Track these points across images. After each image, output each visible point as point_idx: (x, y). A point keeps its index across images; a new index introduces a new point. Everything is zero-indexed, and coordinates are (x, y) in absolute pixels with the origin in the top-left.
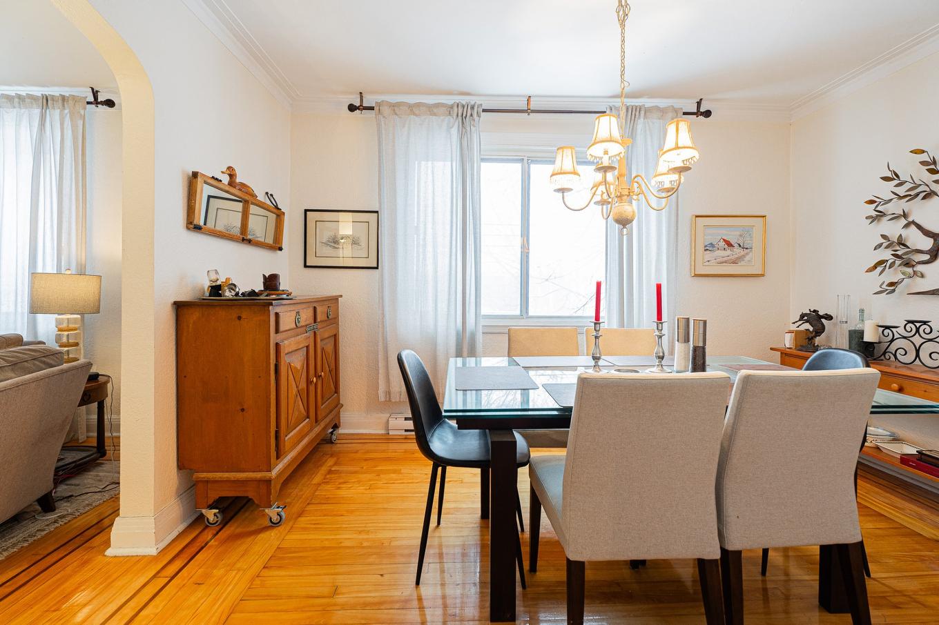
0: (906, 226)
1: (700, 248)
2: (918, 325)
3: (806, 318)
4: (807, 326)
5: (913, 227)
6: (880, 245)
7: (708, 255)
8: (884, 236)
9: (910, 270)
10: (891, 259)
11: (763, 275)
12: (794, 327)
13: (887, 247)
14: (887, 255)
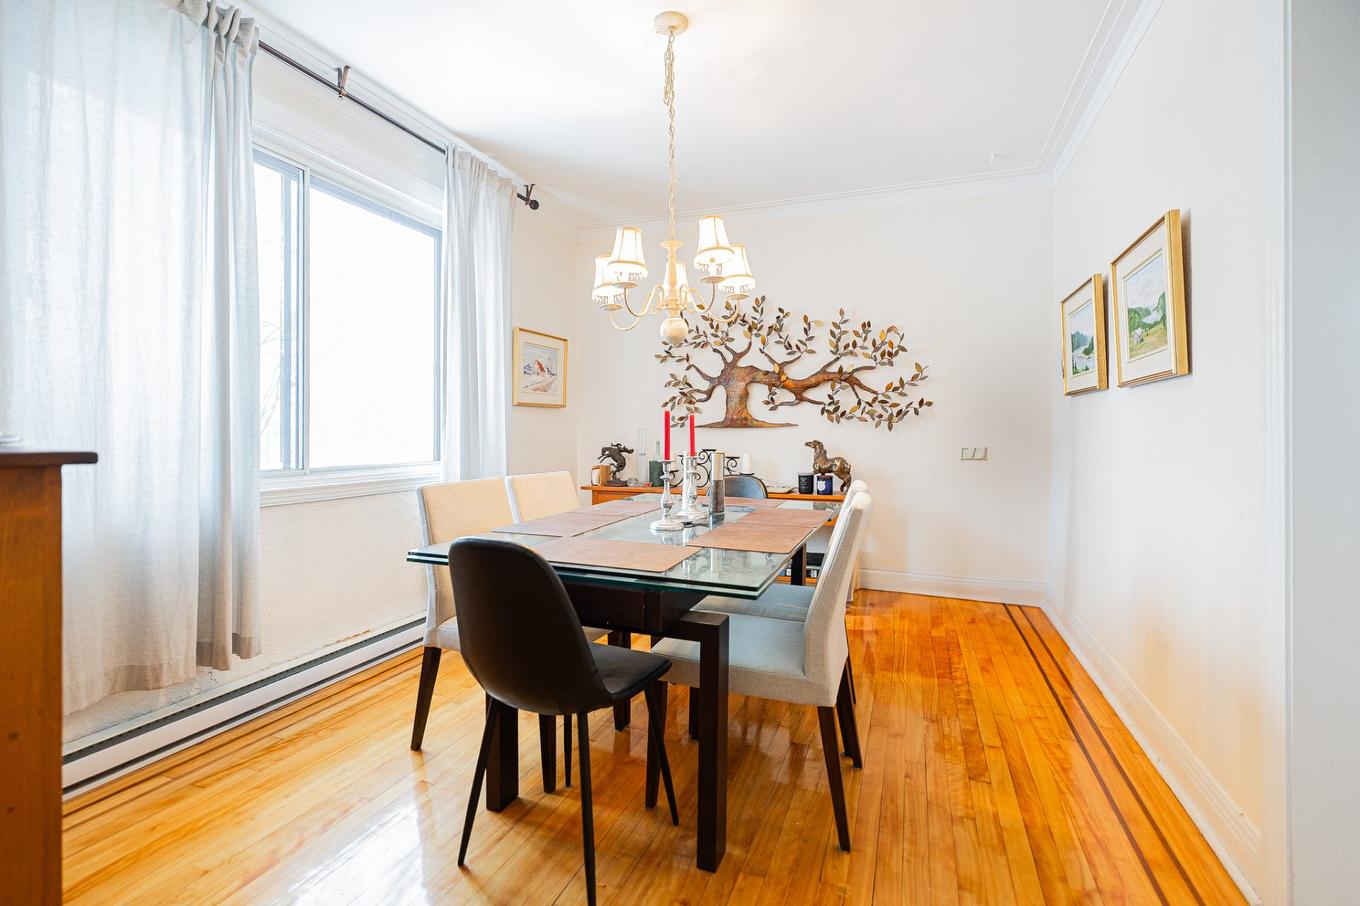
0: (688, 368)
1: (519, 369)
2: (709, 453)
3: (607, 452)
4: (609, 461)
5: (693, 369)
6: (669, 383)
7: (527, 380)
8: (672, 375)
9: (692, 406)
10: (679, 396)
11: (564, 406)
12: (597, 463)
13: (674, 385)
14: (675, 392)
